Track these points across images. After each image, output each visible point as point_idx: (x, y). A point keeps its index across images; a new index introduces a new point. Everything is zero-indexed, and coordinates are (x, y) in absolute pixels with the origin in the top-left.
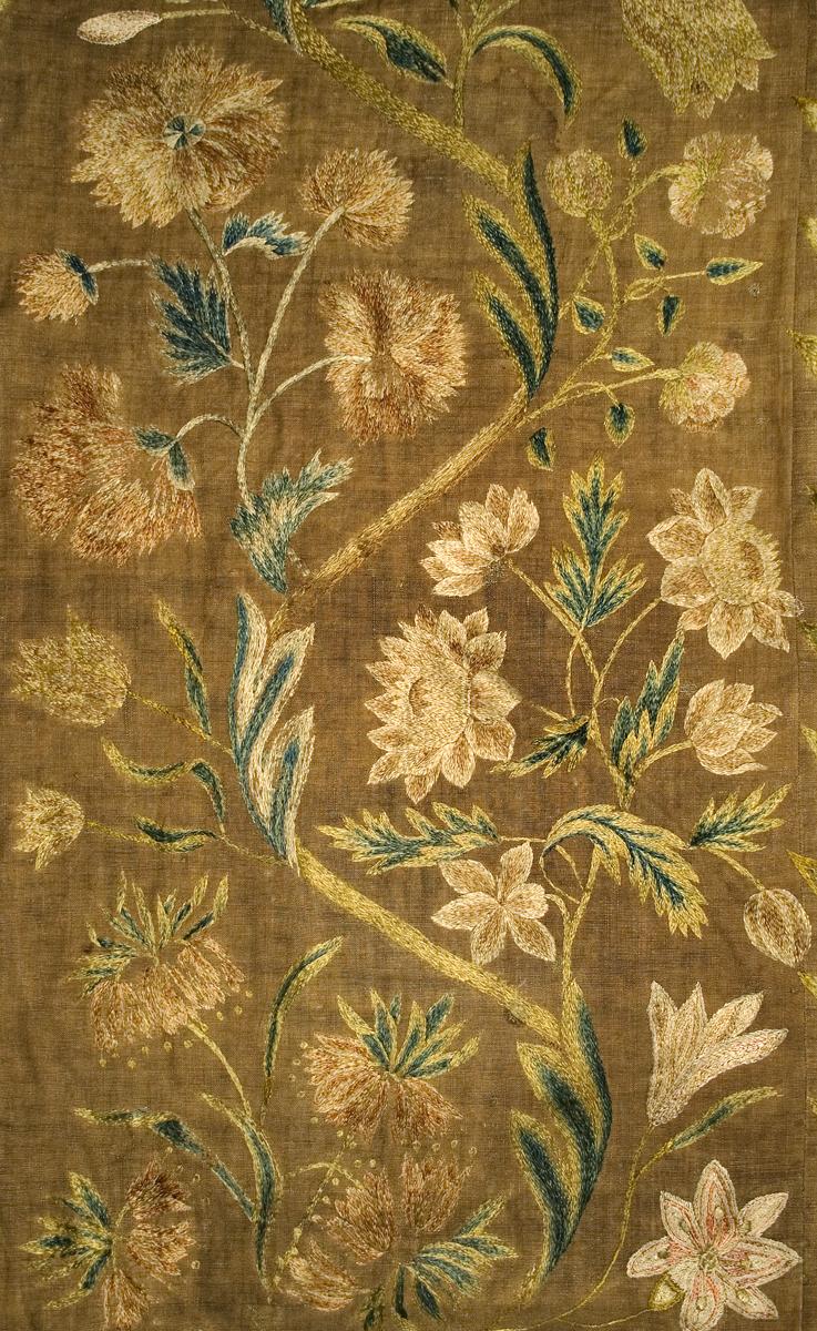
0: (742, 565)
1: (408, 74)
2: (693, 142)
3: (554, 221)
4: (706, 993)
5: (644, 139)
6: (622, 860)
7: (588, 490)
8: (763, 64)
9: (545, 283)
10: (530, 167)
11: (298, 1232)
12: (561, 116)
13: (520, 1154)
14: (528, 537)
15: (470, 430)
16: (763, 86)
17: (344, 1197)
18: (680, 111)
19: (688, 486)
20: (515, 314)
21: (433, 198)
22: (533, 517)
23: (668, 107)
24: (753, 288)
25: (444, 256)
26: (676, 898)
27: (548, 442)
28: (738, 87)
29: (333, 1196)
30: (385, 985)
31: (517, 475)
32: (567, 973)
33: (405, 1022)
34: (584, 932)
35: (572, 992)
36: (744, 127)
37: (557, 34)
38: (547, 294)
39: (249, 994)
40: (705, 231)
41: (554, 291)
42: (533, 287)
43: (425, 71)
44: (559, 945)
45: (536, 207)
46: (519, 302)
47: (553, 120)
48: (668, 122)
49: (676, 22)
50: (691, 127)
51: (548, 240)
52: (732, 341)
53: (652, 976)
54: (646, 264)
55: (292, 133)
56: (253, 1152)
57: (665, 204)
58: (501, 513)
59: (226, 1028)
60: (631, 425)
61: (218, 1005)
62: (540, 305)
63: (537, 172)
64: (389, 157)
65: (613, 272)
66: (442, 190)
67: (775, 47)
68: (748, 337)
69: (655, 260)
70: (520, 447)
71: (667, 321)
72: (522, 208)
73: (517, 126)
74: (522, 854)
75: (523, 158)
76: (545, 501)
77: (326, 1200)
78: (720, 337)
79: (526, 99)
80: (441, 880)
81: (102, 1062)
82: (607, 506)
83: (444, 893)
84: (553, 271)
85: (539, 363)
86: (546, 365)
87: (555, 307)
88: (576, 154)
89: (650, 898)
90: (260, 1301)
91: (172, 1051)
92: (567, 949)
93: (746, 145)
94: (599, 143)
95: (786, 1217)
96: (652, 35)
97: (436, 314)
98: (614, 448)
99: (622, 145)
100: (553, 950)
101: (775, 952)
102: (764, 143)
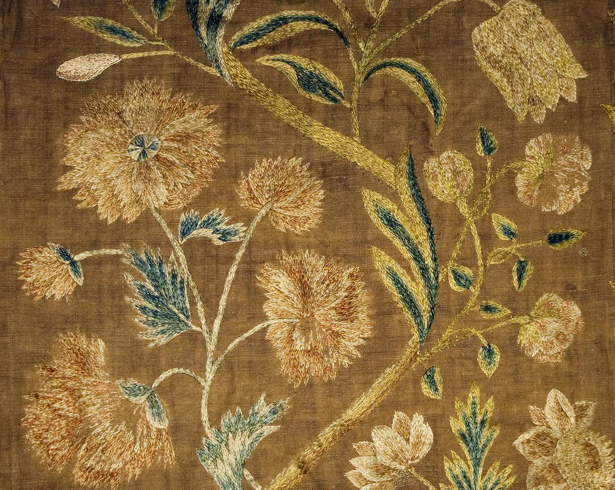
0: (585, 460)
1: (315, 98)
2: (532, 142)
3: (431, 206)
5: (494, 140)
7: (468, 412)
8: (580, 81)
9: (427, 253)
10: (411, 165)
12: (432, 126)
14: (426, 449)
15: (378, 371)
16: (581, 97)
18: (521, 118)
19: (542, 403)
20: (406, 280)
21: (340, 193)
22: (428, 434)
23: (512, 116)
24: (582, 251)
25: (350, 237)
27: (437, 377)
28: (562, 99)
31: (417, 403)
36: (568, 130)
37: (426, 63)
38: (429, 262)
40: (544, 209)
41: (435, 260)
42: (418, 257)
43: (327, 94)
45: (419, 195)
46: (409, 270)
47: (426, 129)
48: (512, 127)
49: (514, 51)
50: (530, 130)
51: (428, 221)
52: (569, 292)
54: (503, 237)
55: (229, 146)
57: (513, 190)
58: (405, 433)
60: (497, 358)
62: (424, 270)
63: (416, 170)
64: (304, 161)
65: (477, 243)
66: (346, 186)
67: (587, 69)
68: (580, 288)
69: (508, 232)
70: (416, 382)
71: (520, 279)
72: (406, 196)
73: (399, 134)
75: (405, 159)
76: (437, 421)
78: (560, 289)
79: (406, 114)
82: (483, 422)
84: (433, 245)
85: (426, 315)
86: (432, 318)
87: (436, 272)
88: (445, 155)
94: (464, 146)
96: (496, 62)
97: (347, 283)
98: (485, 378)
99: (479, 146)
102: (585, 141)
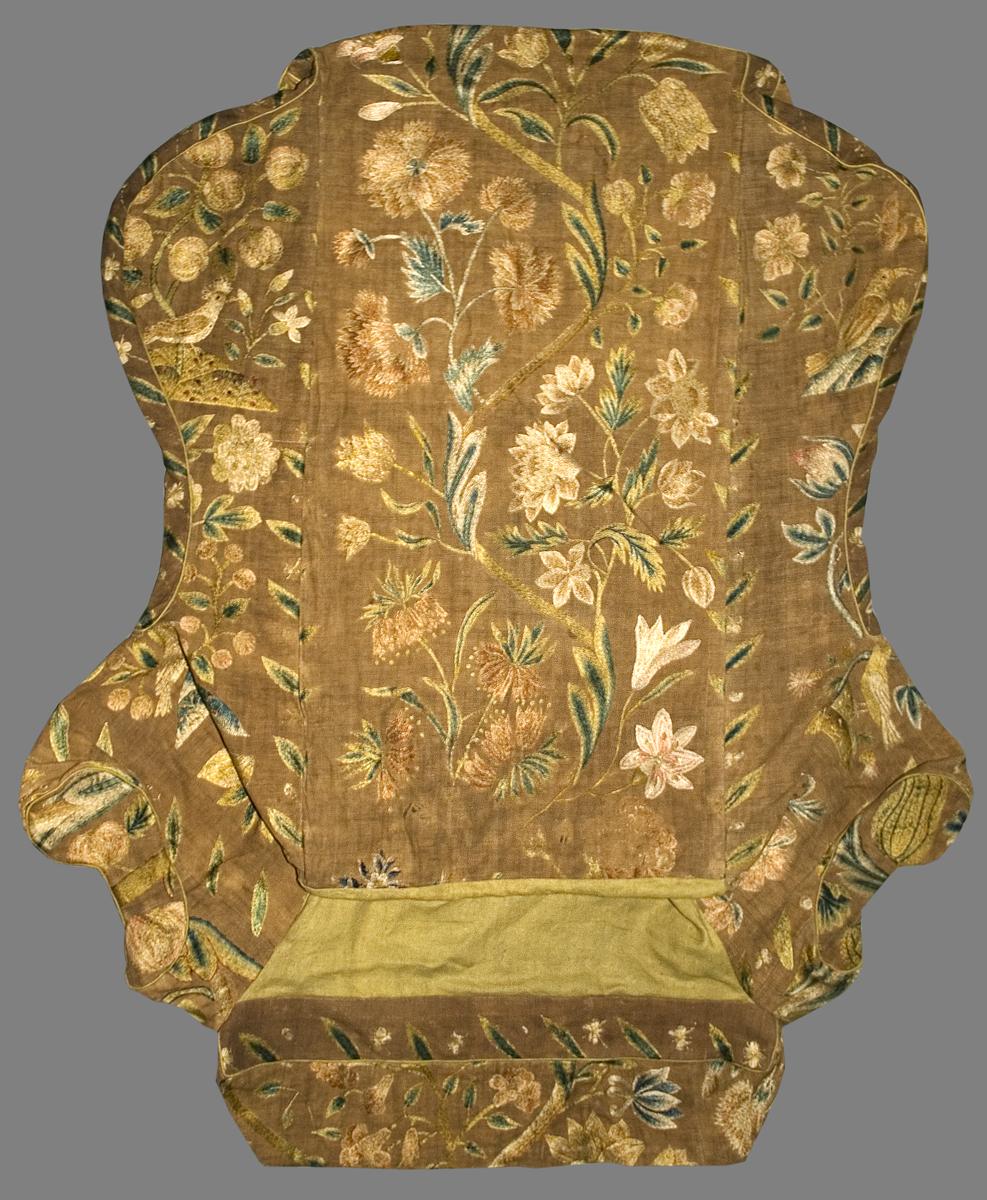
0: (689, 399)
1: (533, 138)
2: (676, 177)
3: (606, 217)
4: (664, 621)
5: (652, 175)
6: (627, 552)
7: (618, 360)
8: (711, 135)
9: (600, 249)
10: (594, 188)
11: (468, 747)
12: (610, 162)
13: (572, 707)
14: (589, 383)
15: (562, 328)
16: (711, 147)
17: (489, 730)
18: (670, 159)
19: (666, 358)
20: (585, 267)
21: (546, 205)
22: (591, 374)
23: (664, 157)
24: (703, 255)
25: (552, 235)
26: (651, 572)
27: (601, 334)
28: (698, 147)
29: (485, 729)
30: (514, 616)
31: (586, 351)
32: (599, 611)
33: (521, 637)
34: (607, 590)
35: (600, 621)
36: (701, 169)
37: (607, 118)
38: (602, 256)
39: (449, 623)
40: (681, 224)
41: (605, 255)
42: (595, 252)
43: (542, 135)
44: (596, 596)
45: (598, 209)
46: (588, 260)
47: (606, 164)
48: (663, 165)
49: (667, 113)
50: (676, 168)
51: (603, 228)
52: (691, 282)
53: (639, 612)
54: (651, 242)
55: (475, 168)
56: (447, 705)
57: (660, 209)
58: (577, 370)
59: (436, 642)
60: (640, 325)
61: (434, 630)
62: (598, 262)
63: (598, 191)
64: (524, 182)
65: (634, 245)
66: (550, 201)
67: (716, 127)
68: (698, 281)
69: (654, 238)
70: (587, 336)
71: (660, 271)
72: (590, 209)
73: (587, 166)
74: (579, 549)
75: (590, 184)
76: (598, 365)
77: (481, 730)
78: (685, 280)
79: (593, 153)
80: (541, 562)
81: (377, 663)
82: (627, 367)
83: (542, 569)
84: (605, 244)
85: (597, 292)
86: (600, 295)
87: (606, 263)
88: (617, 182)
89: (639, 572)
90: (449, 784)
91: (410, 655)
92: (599, 599)
93: (701, 180)
94: (630, 177)
95: (695, 738)
96: (655, 120)
97: (547, 266)
98: (631, 338)
99: (641, 177)
100: (592, 598)
101: (696, 601)
102: (711, 178)
